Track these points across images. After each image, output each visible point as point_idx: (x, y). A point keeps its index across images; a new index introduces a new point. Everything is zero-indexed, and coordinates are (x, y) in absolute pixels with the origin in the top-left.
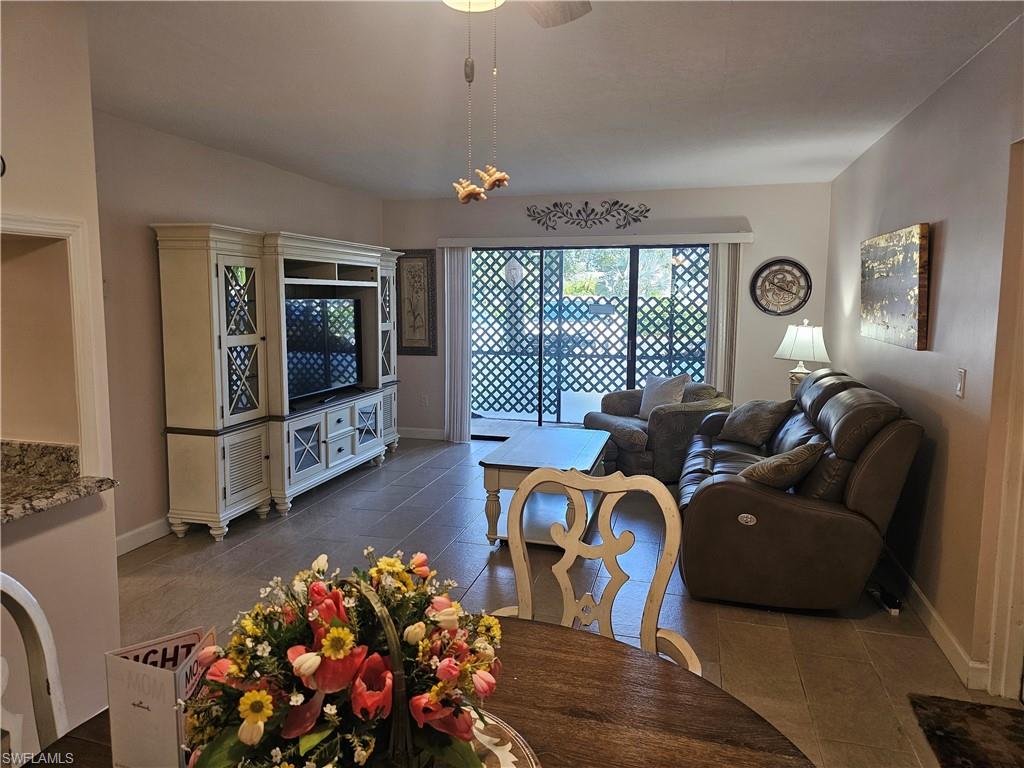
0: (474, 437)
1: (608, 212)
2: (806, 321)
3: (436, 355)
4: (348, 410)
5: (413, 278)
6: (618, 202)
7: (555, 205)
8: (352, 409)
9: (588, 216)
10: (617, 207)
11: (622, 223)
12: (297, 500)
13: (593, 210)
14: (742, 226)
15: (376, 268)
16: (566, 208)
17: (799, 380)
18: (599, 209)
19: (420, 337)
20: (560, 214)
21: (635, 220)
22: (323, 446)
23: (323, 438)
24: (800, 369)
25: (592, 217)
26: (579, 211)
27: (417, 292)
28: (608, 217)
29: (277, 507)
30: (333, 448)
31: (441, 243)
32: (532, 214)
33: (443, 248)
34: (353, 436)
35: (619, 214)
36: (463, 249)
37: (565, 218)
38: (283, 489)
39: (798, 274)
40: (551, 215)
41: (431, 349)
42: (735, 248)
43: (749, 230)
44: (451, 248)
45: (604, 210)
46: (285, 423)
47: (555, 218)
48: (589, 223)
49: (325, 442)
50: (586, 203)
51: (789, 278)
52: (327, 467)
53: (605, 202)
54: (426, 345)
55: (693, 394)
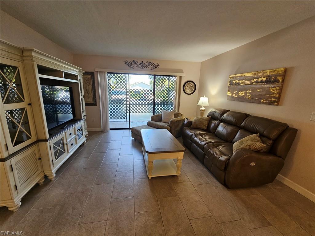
0: (111, 129)
1: (149, 65)
2: (204, 96)
3: (96, 106)
4: (73, 129)
5: (87, 81)
6: (151, 62)
7: (133, 61)
8: (75, 128)
9: (143, 65)
10: (151, 64)
11: (152, 68)
12: (57, 172)
13: (144, 64)
14: (181, 71)
15: (78, 75)
16: (136, 62)
17: (203, 111)
18: (146, 64)
19: (91, 100)
20: (134, 64)
21: (156, 68)
22: (66, 146)
23: (65, 142)
24: (203, 108)
25: (144, 66)
26: (140, 64)
27: (88, 86)
28: (148, 66)
29: (49, 178)
30: (69, 145)
31: (97, 70)
32: (126, 63)
33: (97, 72)
34: (76, 138)
35: (151, 65)
36: (104, 72)
37: (136, 66)
38: (51, 170)
39: (193, 84)
40: (132, 64)
41: (95, 104)
42: (180, 77)
43: (183, 73)
44: (100, 72)
45: (147, 64)
46: (48, 143)
47: (133, 65)
48: (143, 67)
49: (66, 144)
50: (142, 62)
51: (191, 86)
52: (68, 152)
53: (148, 62)
54: (93, 102)
55: (177, 115)
